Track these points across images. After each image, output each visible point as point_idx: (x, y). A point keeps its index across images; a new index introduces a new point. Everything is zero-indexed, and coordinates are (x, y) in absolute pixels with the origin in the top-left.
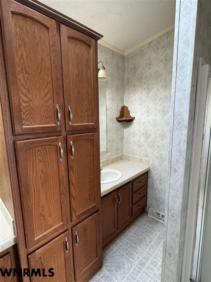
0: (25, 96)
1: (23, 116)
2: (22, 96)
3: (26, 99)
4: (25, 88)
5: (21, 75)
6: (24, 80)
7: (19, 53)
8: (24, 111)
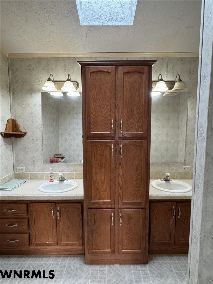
0: (94, 115)
1: (92, 127)
2: (92, 115)
3: (94, 117)
4: (94, 111)
5: (93, 104)
6: (94, 107)
7: (93, 92)
8: (92, 124)
